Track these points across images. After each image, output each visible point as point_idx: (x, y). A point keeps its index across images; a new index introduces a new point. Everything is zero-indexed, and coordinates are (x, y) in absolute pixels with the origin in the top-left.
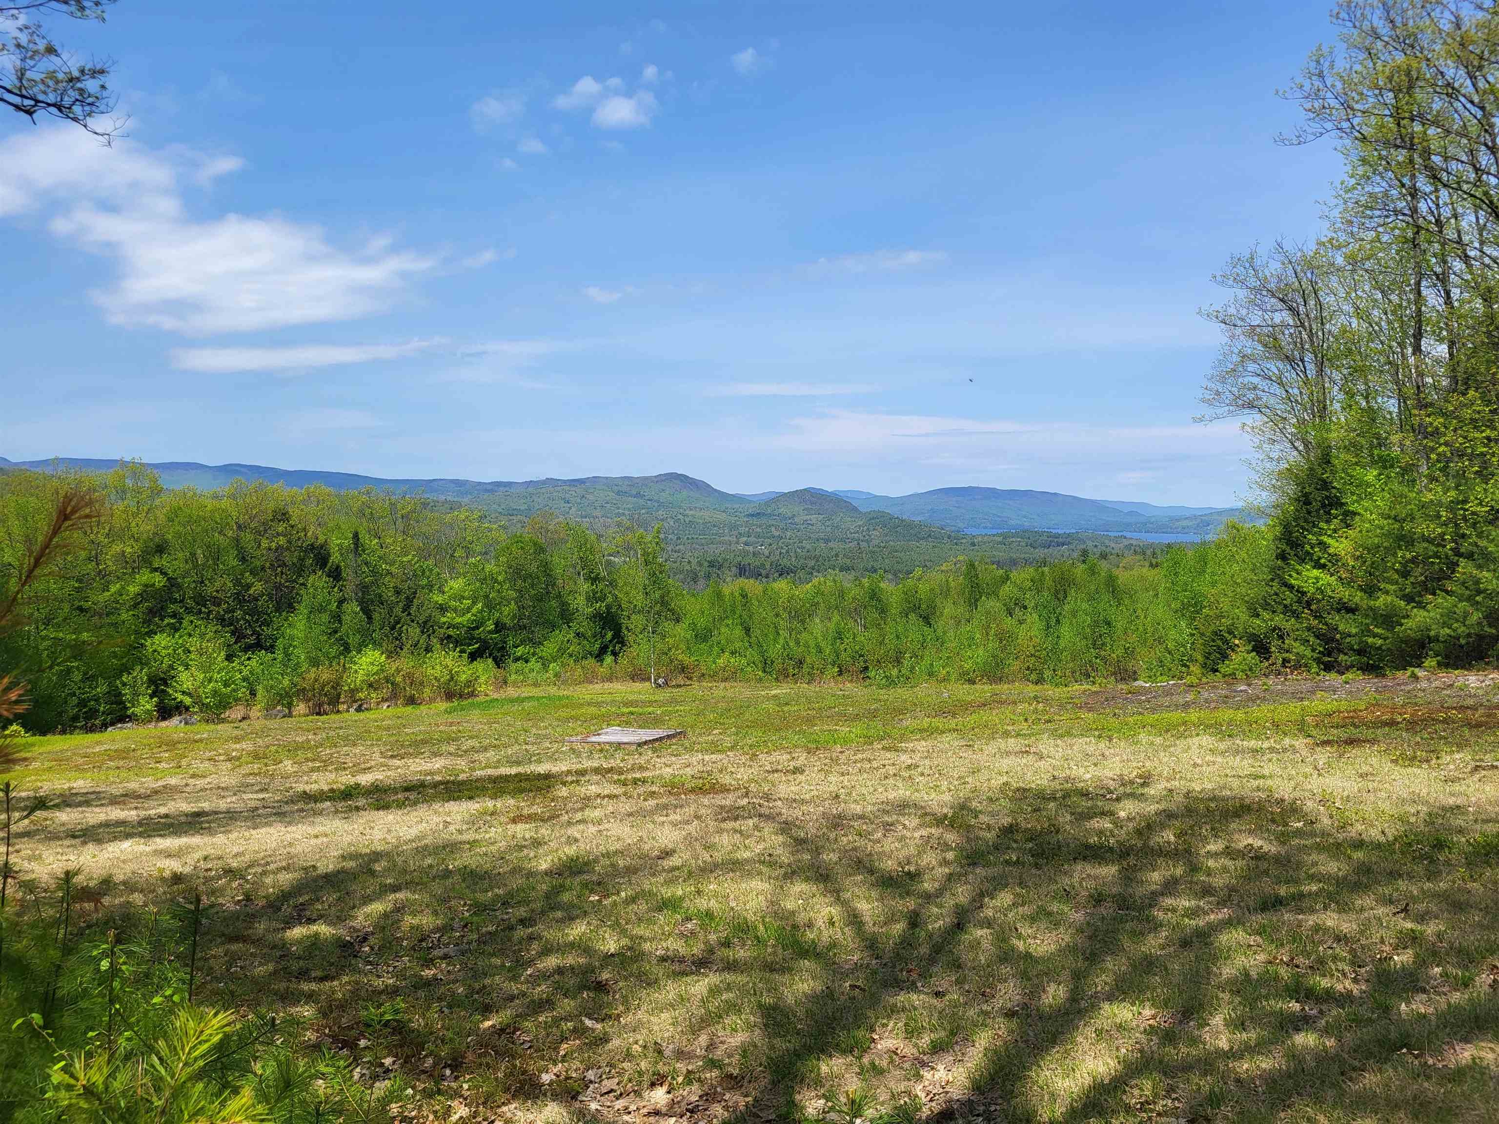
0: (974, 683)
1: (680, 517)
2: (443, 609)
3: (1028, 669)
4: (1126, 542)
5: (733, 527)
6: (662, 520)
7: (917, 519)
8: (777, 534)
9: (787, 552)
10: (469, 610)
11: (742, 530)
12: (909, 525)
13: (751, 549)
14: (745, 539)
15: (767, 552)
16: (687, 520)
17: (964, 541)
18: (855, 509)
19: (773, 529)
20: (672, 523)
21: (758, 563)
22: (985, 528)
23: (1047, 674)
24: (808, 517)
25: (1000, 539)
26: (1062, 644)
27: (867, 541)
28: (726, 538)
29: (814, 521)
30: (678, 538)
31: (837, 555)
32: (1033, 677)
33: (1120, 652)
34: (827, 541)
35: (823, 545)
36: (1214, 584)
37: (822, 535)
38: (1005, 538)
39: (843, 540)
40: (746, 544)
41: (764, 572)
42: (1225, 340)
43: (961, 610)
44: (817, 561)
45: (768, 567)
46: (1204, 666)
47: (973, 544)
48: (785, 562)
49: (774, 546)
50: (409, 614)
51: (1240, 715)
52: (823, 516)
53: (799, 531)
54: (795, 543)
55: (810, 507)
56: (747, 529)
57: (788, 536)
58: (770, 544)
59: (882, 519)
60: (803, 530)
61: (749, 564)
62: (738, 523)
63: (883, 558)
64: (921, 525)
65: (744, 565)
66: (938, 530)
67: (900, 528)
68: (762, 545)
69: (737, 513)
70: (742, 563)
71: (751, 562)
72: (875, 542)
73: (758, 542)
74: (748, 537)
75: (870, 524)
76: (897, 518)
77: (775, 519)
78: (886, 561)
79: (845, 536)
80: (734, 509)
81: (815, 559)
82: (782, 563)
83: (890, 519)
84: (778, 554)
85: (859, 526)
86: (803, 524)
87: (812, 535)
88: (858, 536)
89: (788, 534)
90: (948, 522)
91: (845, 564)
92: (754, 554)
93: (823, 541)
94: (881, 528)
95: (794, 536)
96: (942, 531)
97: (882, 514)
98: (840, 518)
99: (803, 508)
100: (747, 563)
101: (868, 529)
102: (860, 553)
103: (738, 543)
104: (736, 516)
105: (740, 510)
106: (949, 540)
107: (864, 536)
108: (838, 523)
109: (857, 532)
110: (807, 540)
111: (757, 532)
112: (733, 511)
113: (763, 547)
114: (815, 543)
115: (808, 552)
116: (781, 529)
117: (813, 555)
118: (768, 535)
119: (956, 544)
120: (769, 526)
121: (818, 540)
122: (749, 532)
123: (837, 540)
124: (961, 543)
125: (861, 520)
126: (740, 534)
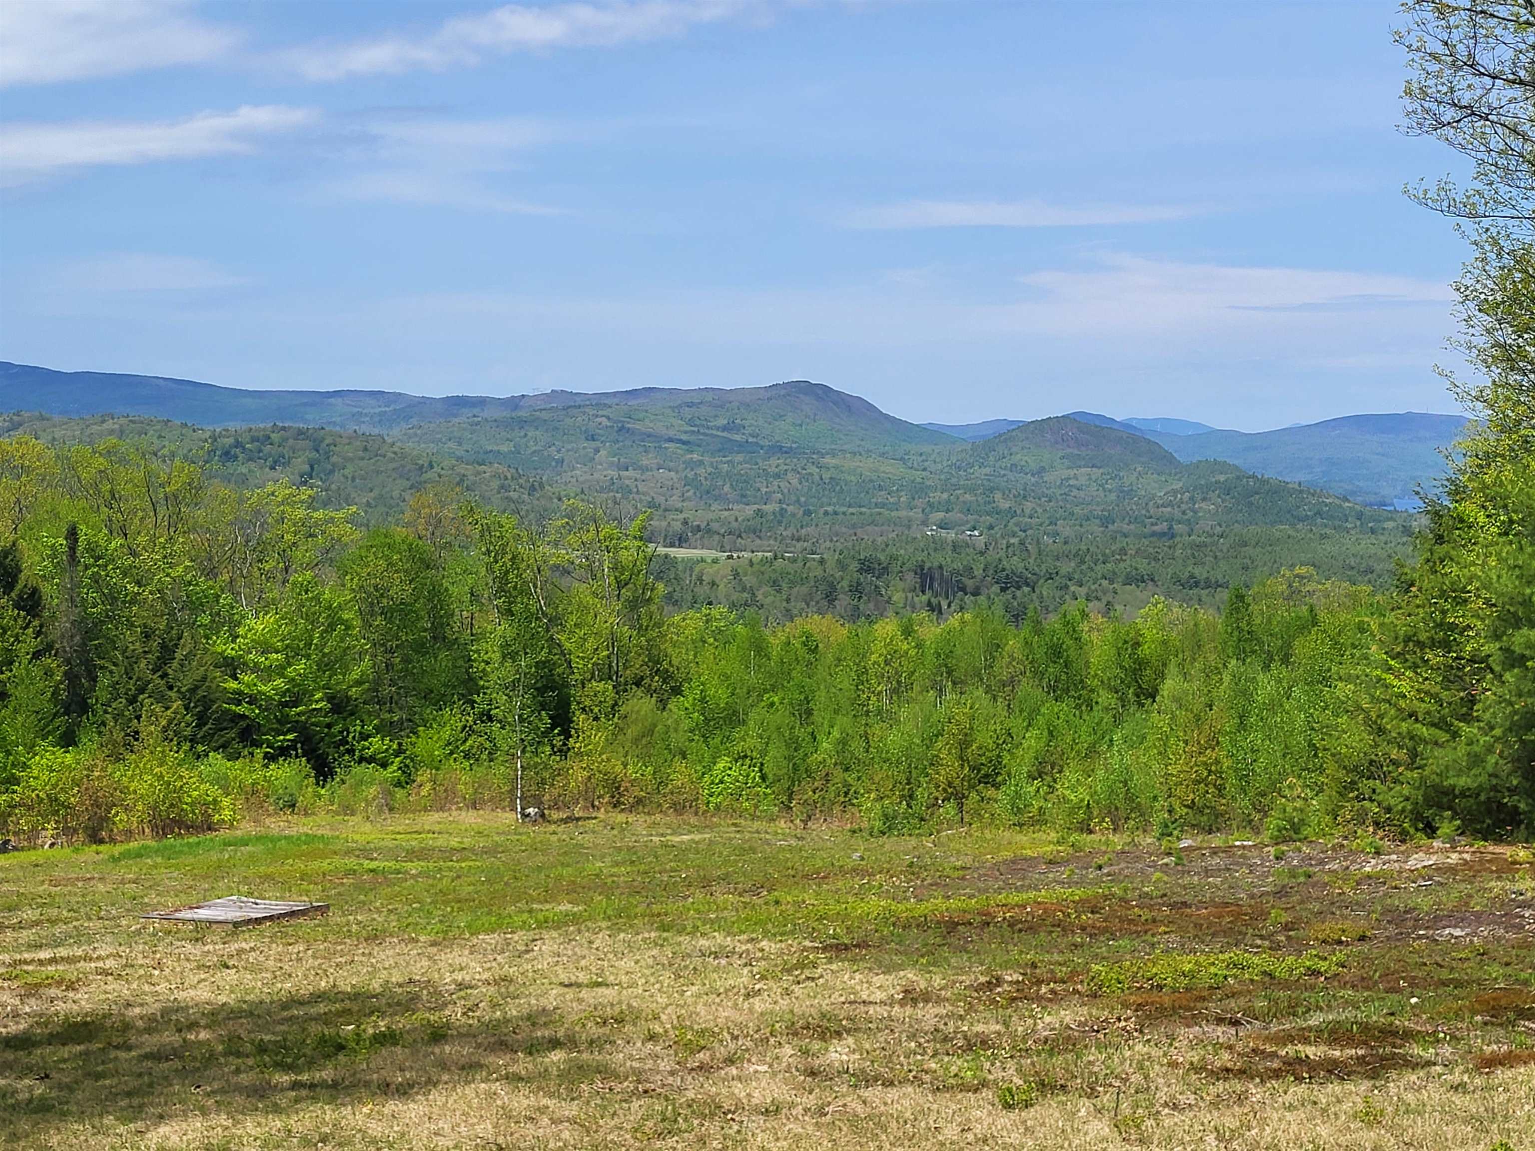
1: (814, 470)
2: (232, 666)
5: (919, 490)
6: (777, 476)
7: (1294, 478)
8: (1005, 505)
9: (1022, 543)
10: (280, 671)
11: (936, 497)
12: (1277, 491)
13: (952, 535)
14: (941, 515)
15: (981, 542)
16: (826, 476)
17: (1390, 525)
18: (1169, 458)
19: (998, 496)
20: (795, 482)
21: (958, 565)
24: (1071, 472)
27: (1188, 522)
28: (903, 513)
29: (1083, 480)
30: (808, 513)
31: (1122, 551)
34: (1106, 521)
35: (1096, 530)
37: (1097, 510)
39: (1138, 520)
40: (942, 526)
41: (970, 583)
44: (1083, 562)
45: (978, 572)
48: (1015, 564)
49: (998, 531)
50: (164, 676)
52: (1101, 470)
53: (1050, 501)
54: (1041, 525)
55: (1076, 452)
56: (945, 496)
57: (1027, 512)
58: (991, 527)
59: (1222, 478)
60: (1060, 498)
61: (941, 567)
62: (928, 483)
63: (1216, 557)
64: (1301, 492)
65: (929, 569)
66: (1338, 502)
67: (1257, 497)
68: (975, 529)
69: (926, 464)
70: (928, 565)
71: (944, 563)
72: (1207, 524)
73: (967, 522)
74: (948, 511)
75: (1195, 489)
76: (1253, 476)
77: (1004, 475)
78: (1222, 563)
79: (1144, 512)
80: (921, 455)
81: (1078, 560)
82: (1007, 566)
83: (1238, 478)
84: (1004, 546)
85: (1175, 492)
86: (1060, 487)
87: (1077, 510)
88: (1170, 513)
89: (1029, 506)
90: (1361, 484)
91: (1136, 569)
92: (955, 547)
93: (1097, 521)
94: (1219, 496)
95: (1040, 510)
96: (1347, 504)
97: (1223, 467)
98: (1136, 474)
99: (1060, 454)
100: (936, 564)
101: (1192, 498)
102: (1170, 547)
103: (925, 523)
104: (925, 470)
105: (933, 457)
106: (1358, 523)
107: (1184, 513)
108: (1131, 484)
109: (1170, 504)
110: (1064, 519)
111: (964, 502)
112: (920, 459)
113: (976, 533)
114: (1081, 526)
115: (1066, 543)
116: (1014, 496)
117: (1074, 552)
118: (988, 508)
119: (1373, 531)
120: (992, 490)
121: (1088, 519)
122: (948, 501)
123: (1127, 520)
124: (1384, 529)
125: (1179, 480)
126: (930, 505)
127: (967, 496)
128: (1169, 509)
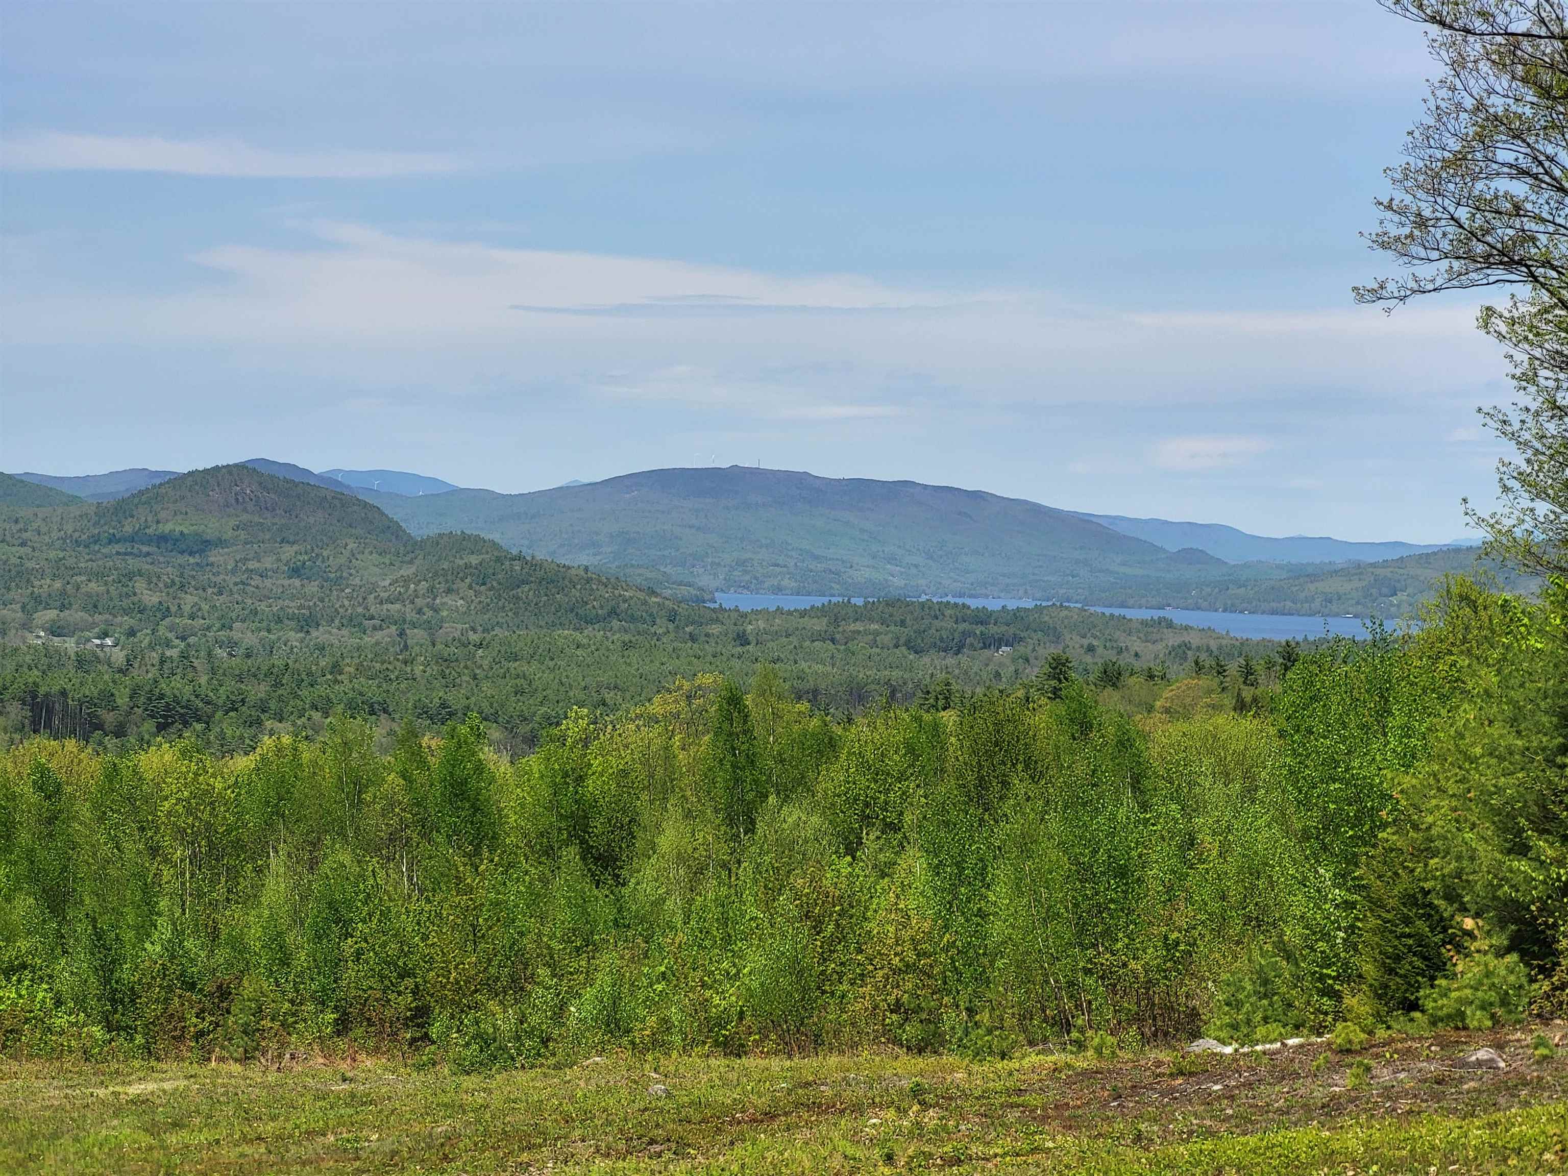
0: (739, 1051)
3: (896, 1008)
4: (1173, 640)
5: (15, 575)
7: (578, 561)
8: (151, 599)
9: (184, 656)
11: (45, 586)
12: (554, 580)
13: (70, 645)
14: (52, 614)
15: (119, 656)
17: (715, 629)
18: (393, 529)
19: (140, 585)
21: (90, 690)
22: (778, 590)
23: (951, 1019)
24: (251, 550)
25: (819, 625)
26: (997, 930)
27: (429, 627)
29: (268, 562)
31: (336, 668)
32: (911, 1031)
33: (1152, 955)
34: (307, 624)
35: (294, 637)
36: (1408, 760)
37: (293, 607)
38: (836, 621)
39: (352, 622)
40: (56, 630)
41: (109, 718)
42: (1441, 70)
43: (706, 835)
44: (278, 684)
45: (122, 700)
46: (1381, 993)
47: (742, 639)
48: (176, 687)
49: (144, 638)
51: (1477, 1133)
52: (296, 547)
53: (220, 593)
54: (208, 628)
55: (256, 519)
56: (58, 585)
57: (187, 609)
58: (132, 633)
59: (474, 560)
60: (235, 589)
61: (64, 693)
62: (30, 565)
63: (475, 677)
64: (589, 580)
65: (47, 695)
66: (641, 595)
67: (526, 588)
68: (105, 635)
69: (25, 535)
70: (42, 690)
71: (68, 687)
72: (452, 629)
73: (94, 625)
74: (62, 608)
75: (436, 574)
76: (519, 557)
77: (148, 554)
78: (485, 686)
79: (360, 610)
80: (17, 521)
81: (271, 680)
82: (168, 691)
83: (498, 560)
84: (156, 661)
85: (406, 581)
86: (234, 572)
87: (262, 606)
88: (399, 611)
89: (189, 600)
90: (668, 569)
91: (361, 694)
92: (81, 662)
93: (293, 624)
94: (470, 587)
95: (205, 607)
96: (654, 599)
97: (475, 543)
98: (347, 553)
99: (233, 522)
100: (55, 689)
101: (431, 589)
102: (406, 663)
103: (26, 626)
104: (23, 544)
105: (35, 526)
106: (671, 626)
107: (420, 612)
108: (340, 568)
109: (399, 599)
110: (243, 621)
111: (88, 594)
112: (15, 528)
113: (109, 641)
114: (269, 631)
115: (248, 656)
116: (166, 586)
117: (264, 668)
118: (126, 603)
119: (693, 638)
120: (130, 576)
121: (279, 621)
122: (63, 593)
123: (337, 621)
124: (707, 635)
125: (411, 562)
126: (37, 600)
127: (93, 585)
128: (398, 606)
